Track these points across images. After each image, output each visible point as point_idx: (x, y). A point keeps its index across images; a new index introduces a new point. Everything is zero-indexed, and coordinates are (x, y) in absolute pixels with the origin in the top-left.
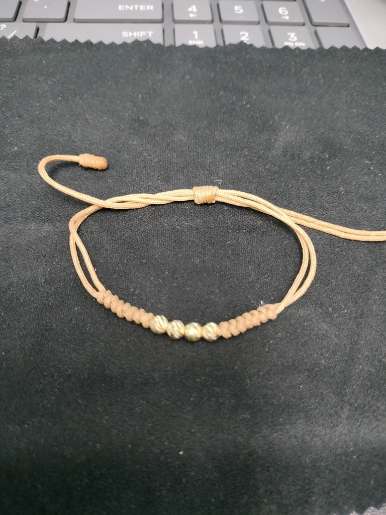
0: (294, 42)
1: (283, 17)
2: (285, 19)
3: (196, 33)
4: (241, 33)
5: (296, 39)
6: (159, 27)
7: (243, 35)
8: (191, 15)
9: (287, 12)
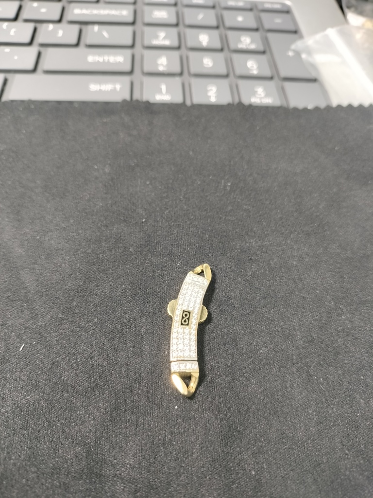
0: (261, 99)
1: (251, 72)
2: (253, 74)
3: (164, 87)
4: (209, 88)
5: (263, 95)
6: (127, 79)
7: (211, 90)
8: (161, 69)
9: (255, 66)
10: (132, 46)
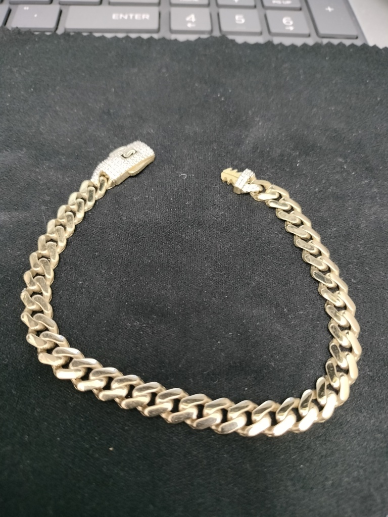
1: (287, 28)
2: (289, 30)
8: (189, 25)
9: (291, 23)
10: (159, 4)
